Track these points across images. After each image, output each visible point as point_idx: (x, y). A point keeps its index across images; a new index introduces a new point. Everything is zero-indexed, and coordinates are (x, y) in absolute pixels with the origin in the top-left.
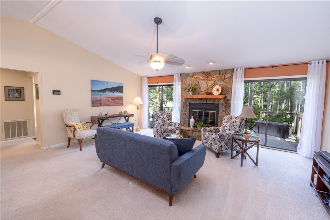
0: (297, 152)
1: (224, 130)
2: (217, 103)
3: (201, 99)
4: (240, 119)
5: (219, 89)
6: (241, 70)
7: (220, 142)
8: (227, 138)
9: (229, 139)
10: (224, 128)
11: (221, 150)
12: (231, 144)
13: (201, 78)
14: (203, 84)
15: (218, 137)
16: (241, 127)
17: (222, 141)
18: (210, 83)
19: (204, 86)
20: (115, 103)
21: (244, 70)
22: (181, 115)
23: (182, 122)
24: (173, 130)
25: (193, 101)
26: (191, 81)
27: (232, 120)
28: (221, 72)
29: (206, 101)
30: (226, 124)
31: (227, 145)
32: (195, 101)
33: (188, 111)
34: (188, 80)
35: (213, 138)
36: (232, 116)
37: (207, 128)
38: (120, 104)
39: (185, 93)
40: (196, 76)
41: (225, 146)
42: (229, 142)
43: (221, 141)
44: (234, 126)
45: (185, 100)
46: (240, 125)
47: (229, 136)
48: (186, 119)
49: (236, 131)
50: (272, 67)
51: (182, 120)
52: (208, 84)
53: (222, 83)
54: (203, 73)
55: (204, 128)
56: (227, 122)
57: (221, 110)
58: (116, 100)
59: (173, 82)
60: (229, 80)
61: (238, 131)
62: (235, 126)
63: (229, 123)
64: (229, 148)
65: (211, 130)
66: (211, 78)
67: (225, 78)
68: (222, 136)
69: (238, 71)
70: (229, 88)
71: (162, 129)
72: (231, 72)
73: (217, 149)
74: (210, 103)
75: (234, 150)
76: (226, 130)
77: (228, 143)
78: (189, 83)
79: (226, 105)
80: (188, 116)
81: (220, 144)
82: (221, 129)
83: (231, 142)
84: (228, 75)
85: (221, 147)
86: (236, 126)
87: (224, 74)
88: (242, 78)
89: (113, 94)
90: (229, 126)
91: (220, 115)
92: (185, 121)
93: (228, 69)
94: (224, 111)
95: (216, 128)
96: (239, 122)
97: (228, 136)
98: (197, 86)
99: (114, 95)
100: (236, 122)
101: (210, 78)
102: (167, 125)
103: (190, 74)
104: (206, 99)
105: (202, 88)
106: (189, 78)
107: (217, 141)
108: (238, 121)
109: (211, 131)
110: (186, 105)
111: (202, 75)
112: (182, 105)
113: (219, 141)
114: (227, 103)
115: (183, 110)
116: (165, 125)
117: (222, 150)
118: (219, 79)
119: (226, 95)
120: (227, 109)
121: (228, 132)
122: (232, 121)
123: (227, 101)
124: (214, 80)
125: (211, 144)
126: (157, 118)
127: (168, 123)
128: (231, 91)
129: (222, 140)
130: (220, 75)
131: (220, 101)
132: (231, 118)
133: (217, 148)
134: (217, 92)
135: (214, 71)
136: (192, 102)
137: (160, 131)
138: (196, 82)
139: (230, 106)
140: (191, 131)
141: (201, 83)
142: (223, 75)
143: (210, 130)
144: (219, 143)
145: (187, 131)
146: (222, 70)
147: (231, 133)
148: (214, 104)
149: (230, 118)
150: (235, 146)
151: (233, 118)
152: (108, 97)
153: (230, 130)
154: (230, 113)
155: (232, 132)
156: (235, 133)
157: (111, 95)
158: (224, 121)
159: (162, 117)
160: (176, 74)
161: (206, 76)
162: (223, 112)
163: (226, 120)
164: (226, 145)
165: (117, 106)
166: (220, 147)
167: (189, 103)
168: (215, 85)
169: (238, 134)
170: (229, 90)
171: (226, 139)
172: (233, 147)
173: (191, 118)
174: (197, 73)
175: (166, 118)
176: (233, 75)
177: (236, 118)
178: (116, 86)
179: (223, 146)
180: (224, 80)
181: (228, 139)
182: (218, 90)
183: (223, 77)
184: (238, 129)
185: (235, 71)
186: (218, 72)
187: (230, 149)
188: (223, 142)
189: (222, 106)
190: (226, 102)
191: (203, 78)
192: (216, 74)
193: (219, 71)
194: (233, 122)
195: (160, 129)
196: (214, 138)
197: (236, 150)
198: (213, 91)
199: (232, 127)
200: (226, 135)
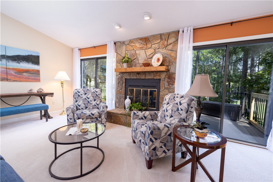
0: (266, 147)
1: (163, 116)
2: (158, 78)
3: (138, 73)
4: (187, 99)
5: (160, 59)
6: (189, 31)
7: (153, 142)
8: (166, 134)
9: (170, 135)
10: (164, 112)
11: (154, 154)
12: (172, 143)
13: (138, 46)
14: (141, 54)
15: (149, 132)
16: (189, 112)
17: (156, 139)
18: (150, 52)
19: (142, 56)
20: (22, 78)
21: (192, 30)
22: (117, 94)
23: (117, 103)
24: (93, 115)
25: (129, 76)
26: (127, 51)
27: (175, 100)
28: (163, 37)
29: (144, 75)
30: (167, 107)
31: (165, 145)
32: (132, 76)
33: (124, 89)
34: (123, 50)
35: (142, 132)
36: (175, 94)
37: (140, 112)
38: (32, 79)
39: (120, 66)
40: (133, 44)
41: (161, 147)
42: (169, 140)
43: (154, 140)
44: (178, 110)
45: (120, 75)
46: (188, 108)
47: (169, 130)
48: (121, 100)
49: (181, 119)
50: (232, 23)
51: (117, 101)
52: (147, 53)
53: (164, 51)
54: (141, 39)
55: (134, 113)
56: (168, 103)
57: (163, 87)
58: (24, 74)
59: (106, 53)
60: (173, 46)
61: (184, 119)
62: (180, 109)
63: (171, 106)
64: (168, 150)
65: (146, 115)
66: (151, 45)
67: (168, 43)
68: (157, 130)
69: (184, 32)
70: (172, 57)
71: (75, 114)
72: (175, 36)
73: (148, 155)
74: (149, 78)
75: (178, 152)
76: (166, 116)
77: (168, 142)
78: (124, 53)
79: (169, 80)
80: (124, 96)
81: (153, 144)
82: (159, 115)
83: (172, 138)
84: (171, 40)
85: (155, 149)
86: (182, 110)
87: (167, 40)
88: (189, 43)
89: (18, 64)
90: (171, 110)
91: (161, 93)
92: (120, 102)
93: (172, 32)
94: (167, 88)
95: (153, 112)
96: (186, 104)
97: (166, 129)
98: (134, 56)
99: (21, 67)
100: (181, 104)
101: (149, 46)
102: (91, 108)
103: (126, 41)
104: (145, 73)
105: (139, 58)
106: (124, 47)
107: (148, 138)
108: (185, 102)
109: (145, 118)
110: (121, 82)
111: (139, 42)
112: (117, 82)
113: (151, 139)
114: (171, 78)
115: (118, 88)
116: (88, 108)
117: (157, 155)
118: (160, 45)
119: (170, 67)
120: (171, 85)
121: (168, 120)
122: (176, 102)
123: (170, 75)
124: (154, 47)
125: (140, 141)
126: (77, 99)
127: (93, 104)
128: (176, 62)
129: (156, 137)
130: (162, 42)
131: (162, 75)
132: (174, 97)
133: (148, 152)
134: (157, 63)
135: (154, 36)
136: (128, 78)
137: (72, 117)
138: (133, 52)
139: (174, 82)
140: (124, 115)
141: (138, 53)
142: (165, 40)
143: (144, 116)
144: (151, 143)
145: (120, 115)
146: (163, 34)
147: (173, 122)
148: (154, 79)
149: (172, 97)
150: (179, 145)
151: (177, 97)
152: (7, 68)
153: (171, 116)
154: (174, 91)
155: (175, 121)
156: (179, 122)
157: (14, 66)
158: (164, 102)
159: (84, 97)
160: (110, 42)
161: (145, 43)
162: (165, 90)
163: (167, 100)
164: (163, 146)
165: (26, 81)
166: (153, 149)
167: (125, 79)
168: (155, 53)
169: (185, 124)
170: (173, 60)
171: (163, 134)
172: (176, 147)
173: (127, 98)
174: (134, 39)
175: (92, 98)
176: (177, 40)
177: (181, 98)
178: (24, 55)
179: (159, 147)
180: (167, 48)
181: (168, 134)
182: (158, 60)
183: (166, 43)
184: (184, 115)
185: (181, 32)
186: (159, 36)
187: (171, 151)
188: (159, 141)
189: (164, 82)
190: (169, 77)
191: (141, 46)
192: (157, 40)
193: (161, 35)
194: (177, 104)
195: (72, 114)
196: (144, 132)
197: (182, 150)
198: (153, 61)
199: (175, 111)
200: (164, 128)
